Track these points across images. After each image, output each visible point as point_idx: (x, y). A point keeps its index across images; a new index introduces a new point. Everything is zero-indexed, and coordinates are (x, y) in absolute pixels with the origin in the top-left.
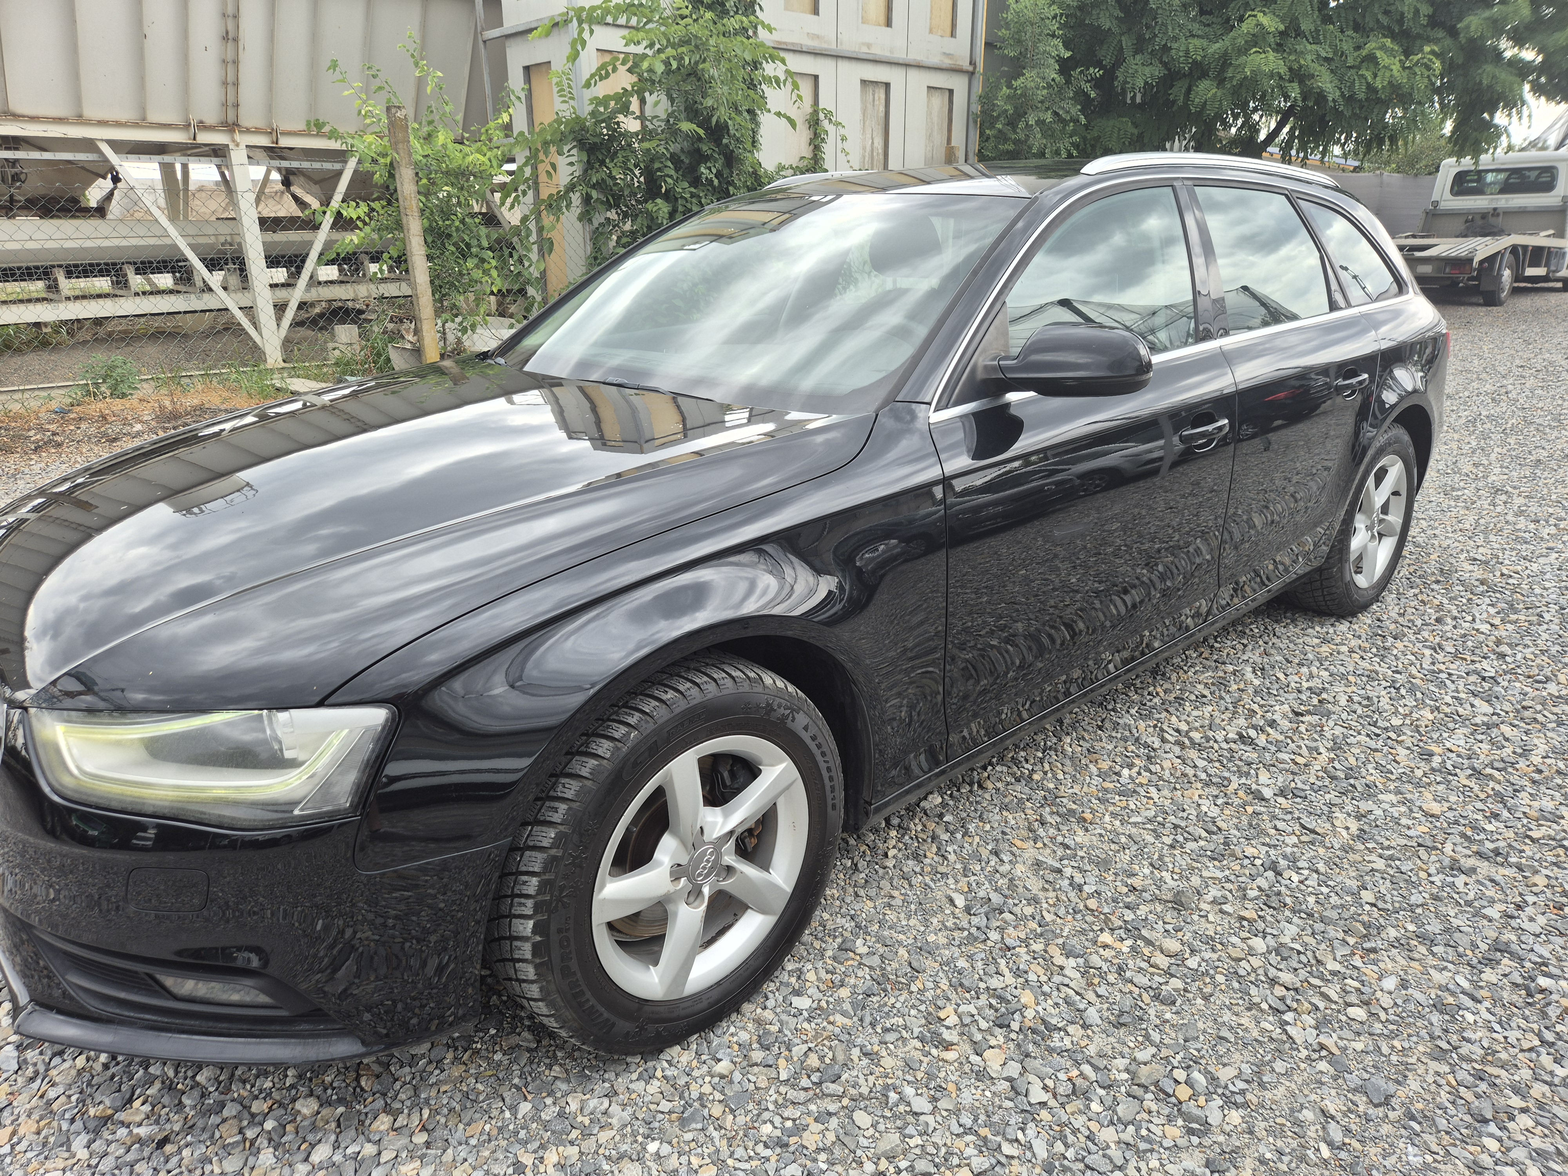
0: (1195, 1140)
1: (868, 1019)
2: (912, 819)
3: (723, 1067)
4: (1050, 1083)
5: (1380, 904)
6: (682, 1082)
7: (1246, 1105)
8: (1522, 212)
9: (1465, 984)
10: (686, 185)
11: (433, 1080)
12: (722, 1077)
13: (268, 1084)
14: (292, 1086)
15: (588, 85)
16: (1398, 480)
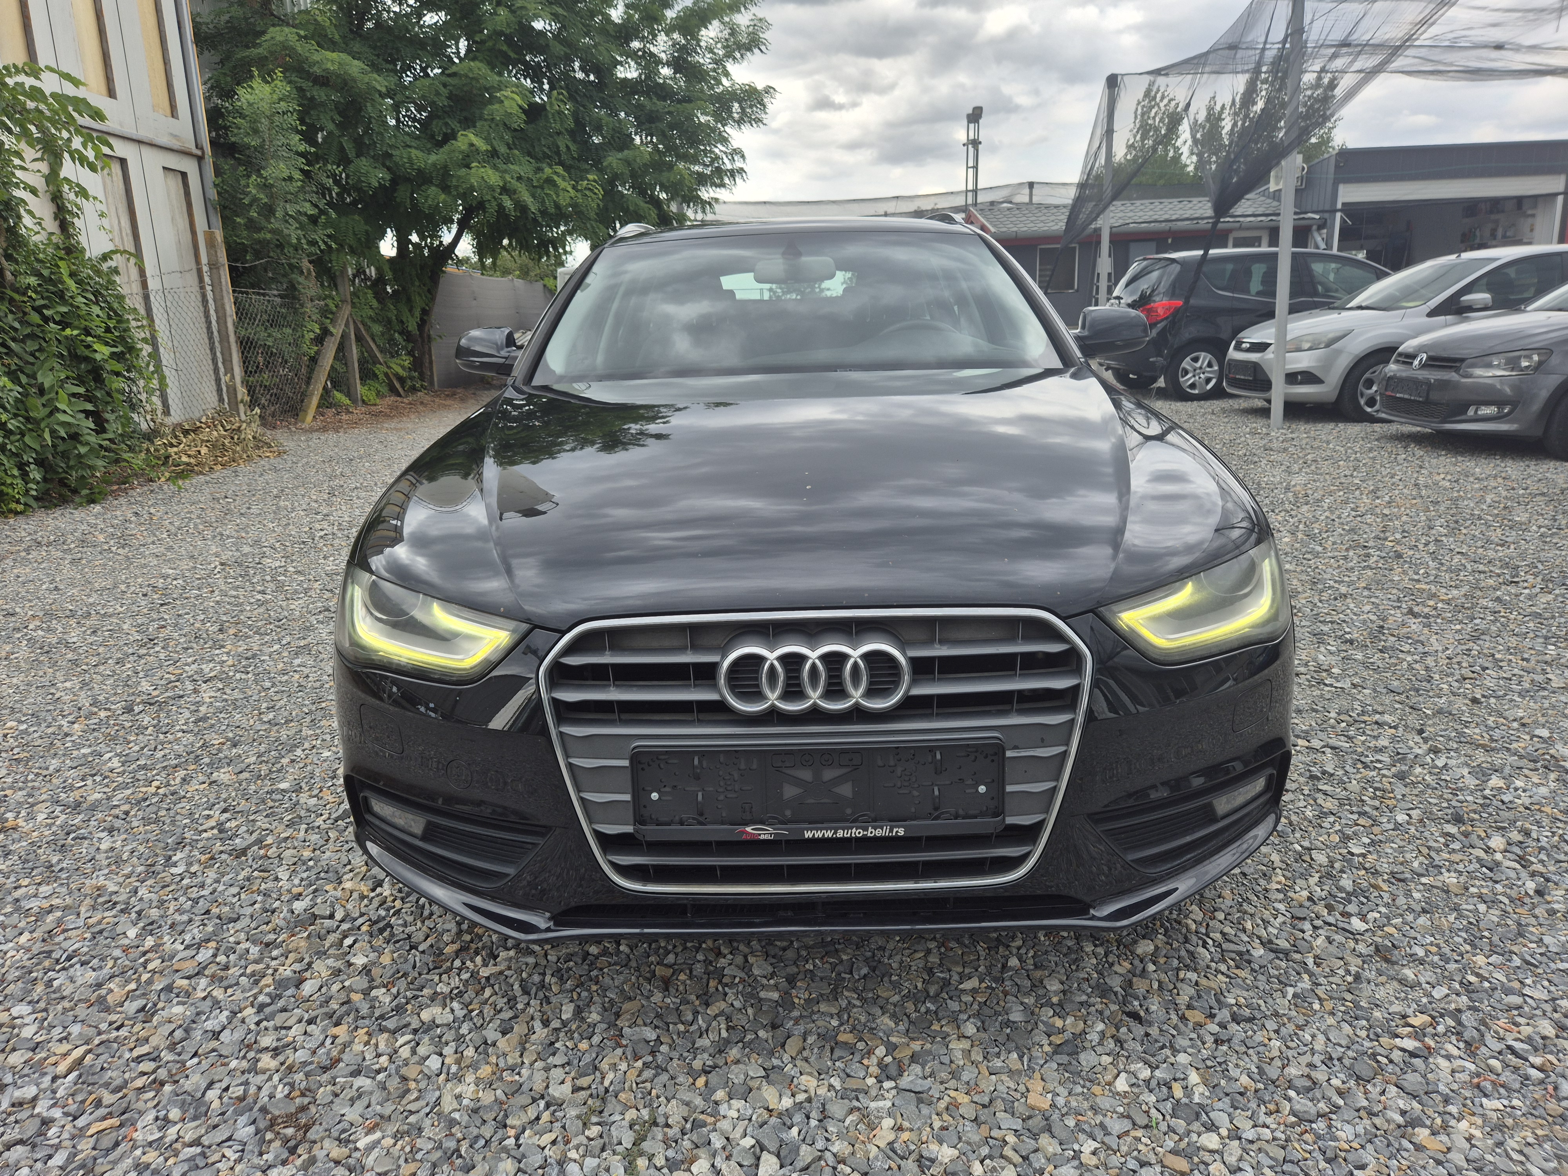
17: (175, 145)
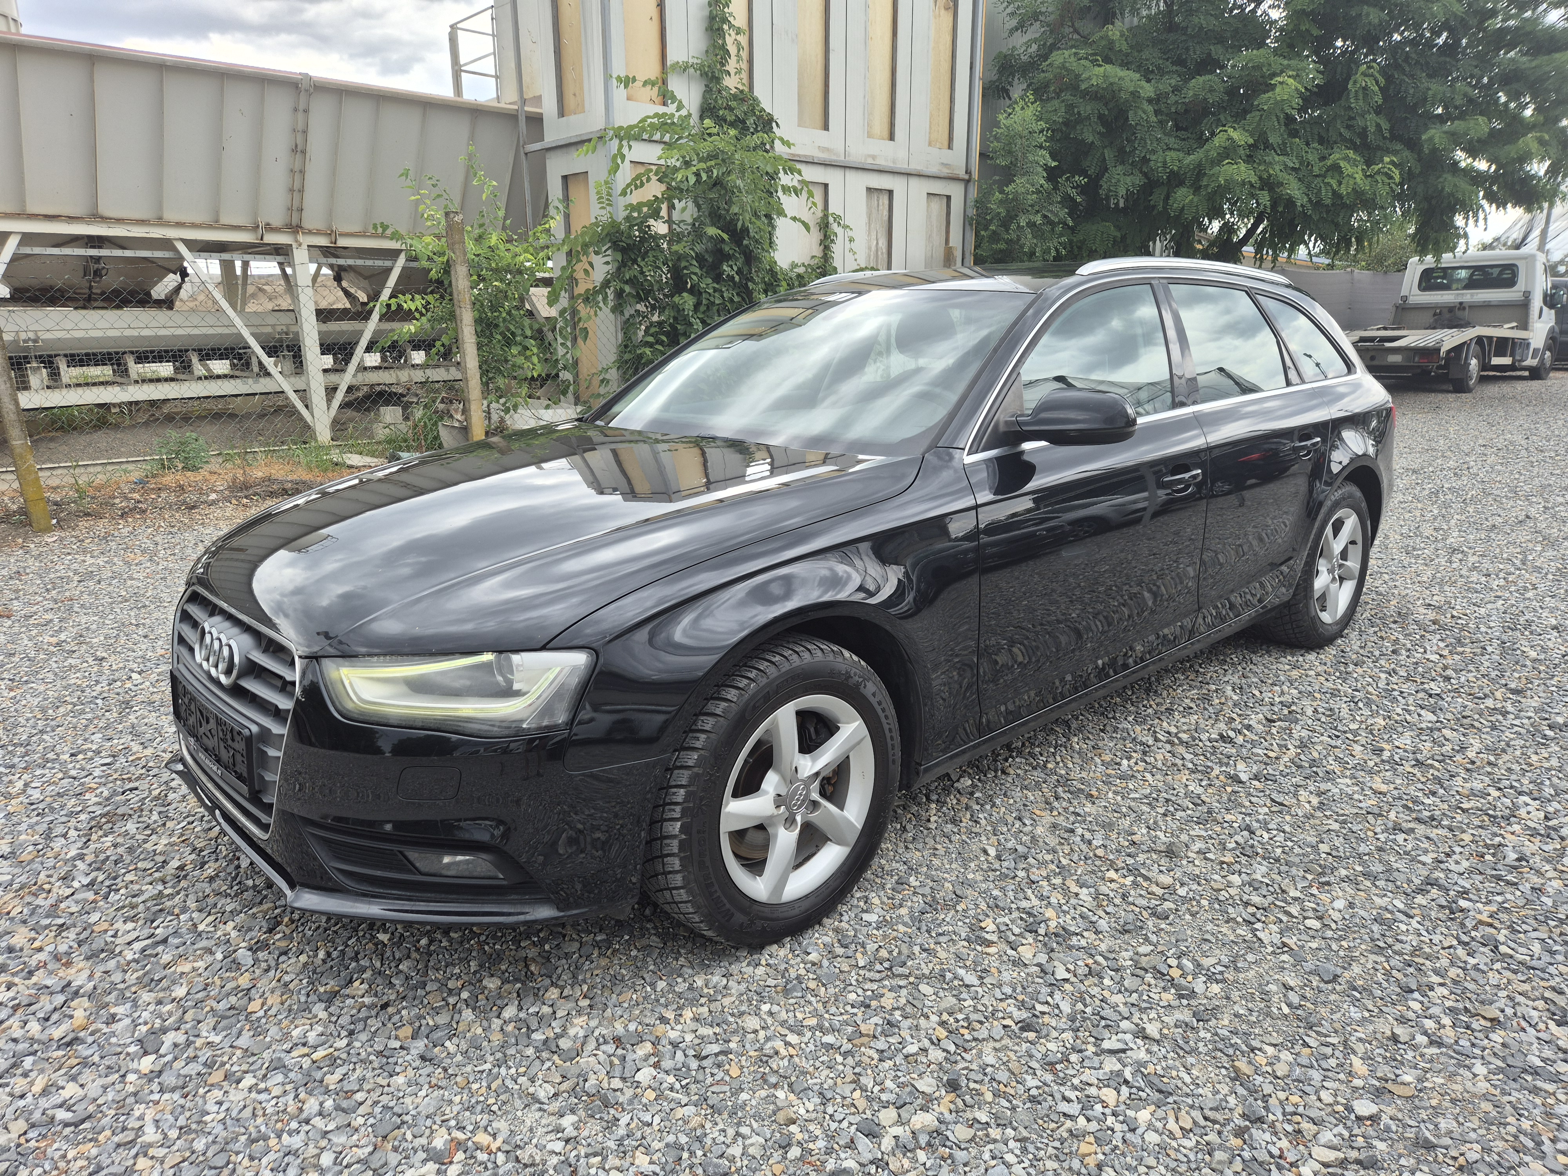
0: (1185, 1002)
1: (924, 928)
2: (948, 795)
3: (814, 957)
4: (1071, 967)
5: (1334, 853)
6: (782, 967)
7: (1224, 981)
8: (1487, 306)
9: (1401, 906)
10: (709, 281)
11: (586, 967)
12: (814, 964)
13: (457, 971)
14: (475, 972)
15: (624, 193)
16: (1354, 531)
17: (945, 172)
